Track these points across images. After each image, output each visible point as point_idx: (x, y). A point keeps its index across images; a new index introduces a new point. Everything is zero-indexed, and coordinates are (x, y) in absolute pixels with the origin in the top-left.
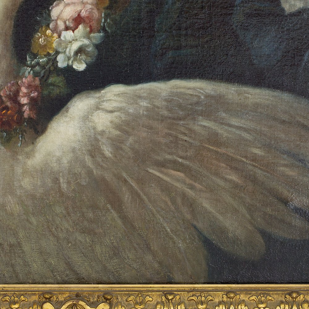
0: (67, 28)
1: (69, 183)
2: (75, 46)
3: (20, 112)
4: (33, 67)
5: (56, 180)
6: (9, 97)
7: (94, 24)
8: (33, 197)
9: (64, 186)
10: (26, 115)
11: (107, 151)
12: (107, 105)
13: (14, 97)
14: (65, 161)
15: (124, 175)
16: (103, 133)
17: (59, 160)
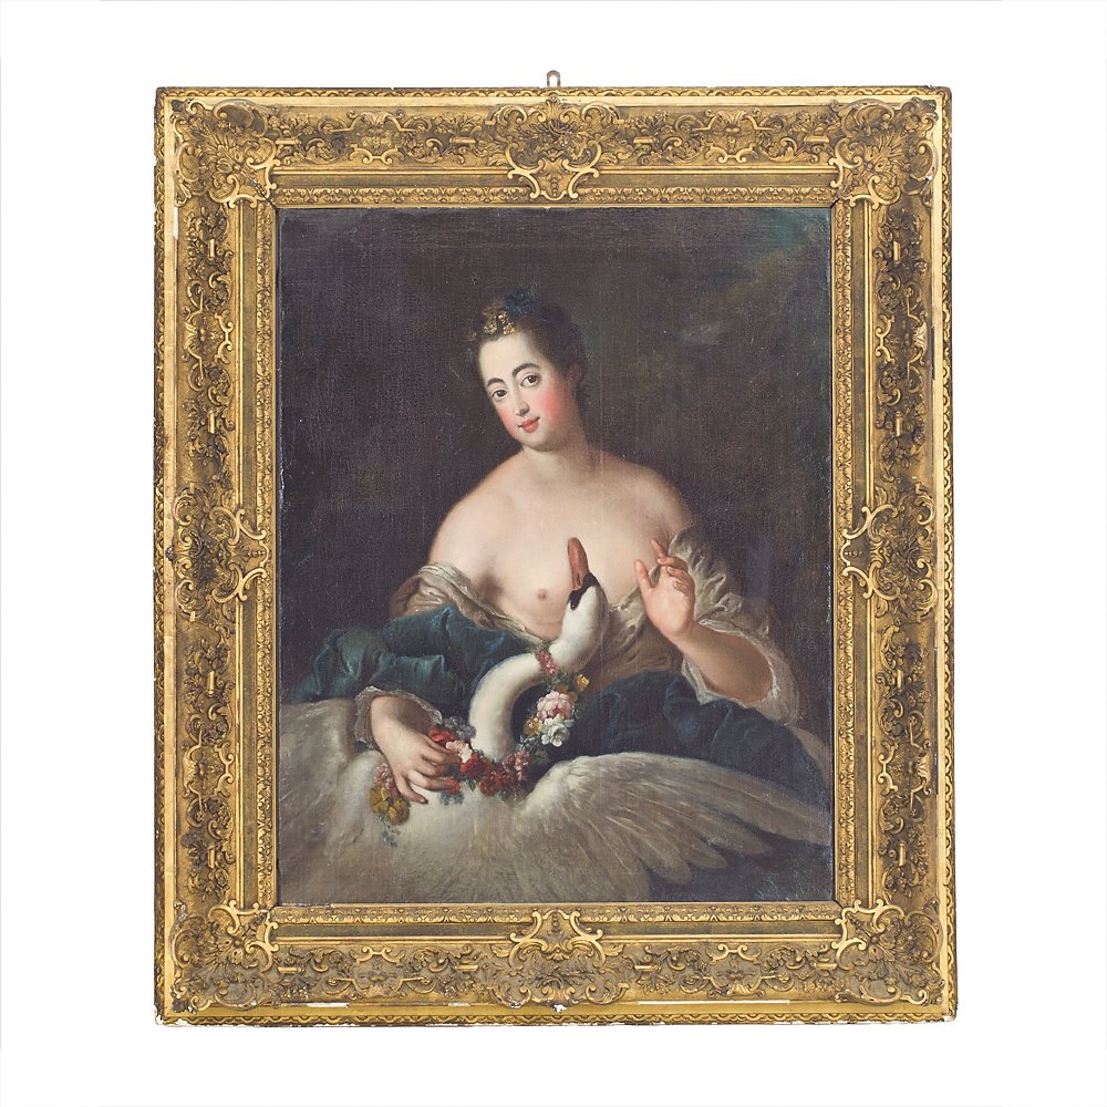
0: (548, 717)
1: (550, 827)
2: (554, 729)
3: (516, 777)
4: (525, 744)
5: (541, 826)
6: (507, 765)
7: (568, 714)
8: (524, 838)
9: (546, 830)
10: (520, 779)
11: (577, 804)
12: (576, 771)
13: (512, 765)
14: (547, 812)
15: (589, 821)
16: (573, 791)
17: (543, 811)
